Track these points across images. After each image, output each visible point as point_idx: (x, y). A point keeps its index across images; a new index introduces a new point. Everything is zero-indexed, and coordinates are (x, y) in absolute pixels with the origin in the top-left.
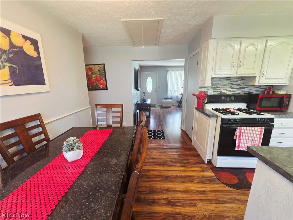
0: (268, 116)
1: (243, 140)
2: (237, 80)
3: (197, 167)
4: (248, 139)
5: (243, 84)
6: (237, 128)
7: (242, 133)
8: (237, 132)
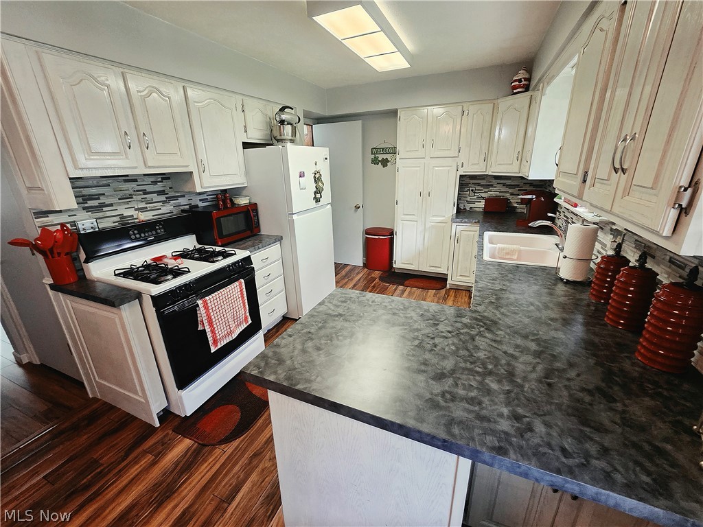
0: (241, 254)
1: (218, 324)
2: (152, 179)
3: (136, 461)
4: (225, 316)
5: (170, 188)
6: (198, 306)
7: (211, 311)
8: (202, 312)
